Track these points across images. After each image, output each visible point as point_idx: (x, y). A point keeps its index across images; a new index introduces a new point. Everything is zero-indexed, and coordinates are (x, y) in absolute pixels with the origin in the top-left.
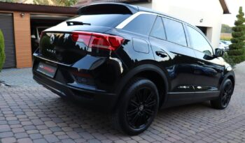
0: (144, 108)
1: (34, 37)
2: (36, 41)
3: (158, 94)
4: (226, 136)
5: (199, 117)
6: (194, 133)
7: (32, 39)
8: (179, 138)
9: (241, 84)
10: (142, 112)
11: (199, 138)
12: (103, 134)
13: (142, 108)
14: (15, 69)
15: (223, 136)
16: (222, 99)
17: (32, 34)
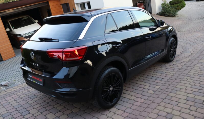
0: (113, 87)
1: (8, 30)
2: (11, 33)
3: (121, 75)
4: (175, 89)
5: (155, 74)
6: (152, 92)
7: (8, 32)
8: (142, 101)
9: (184, 30)
10: (112, 91)
11: (156, 96)
12: (89, 113)
13: (112, 88)
14: (3, 62)
15: (173, 90)
16: (170, 54)
17: (6, 28)
